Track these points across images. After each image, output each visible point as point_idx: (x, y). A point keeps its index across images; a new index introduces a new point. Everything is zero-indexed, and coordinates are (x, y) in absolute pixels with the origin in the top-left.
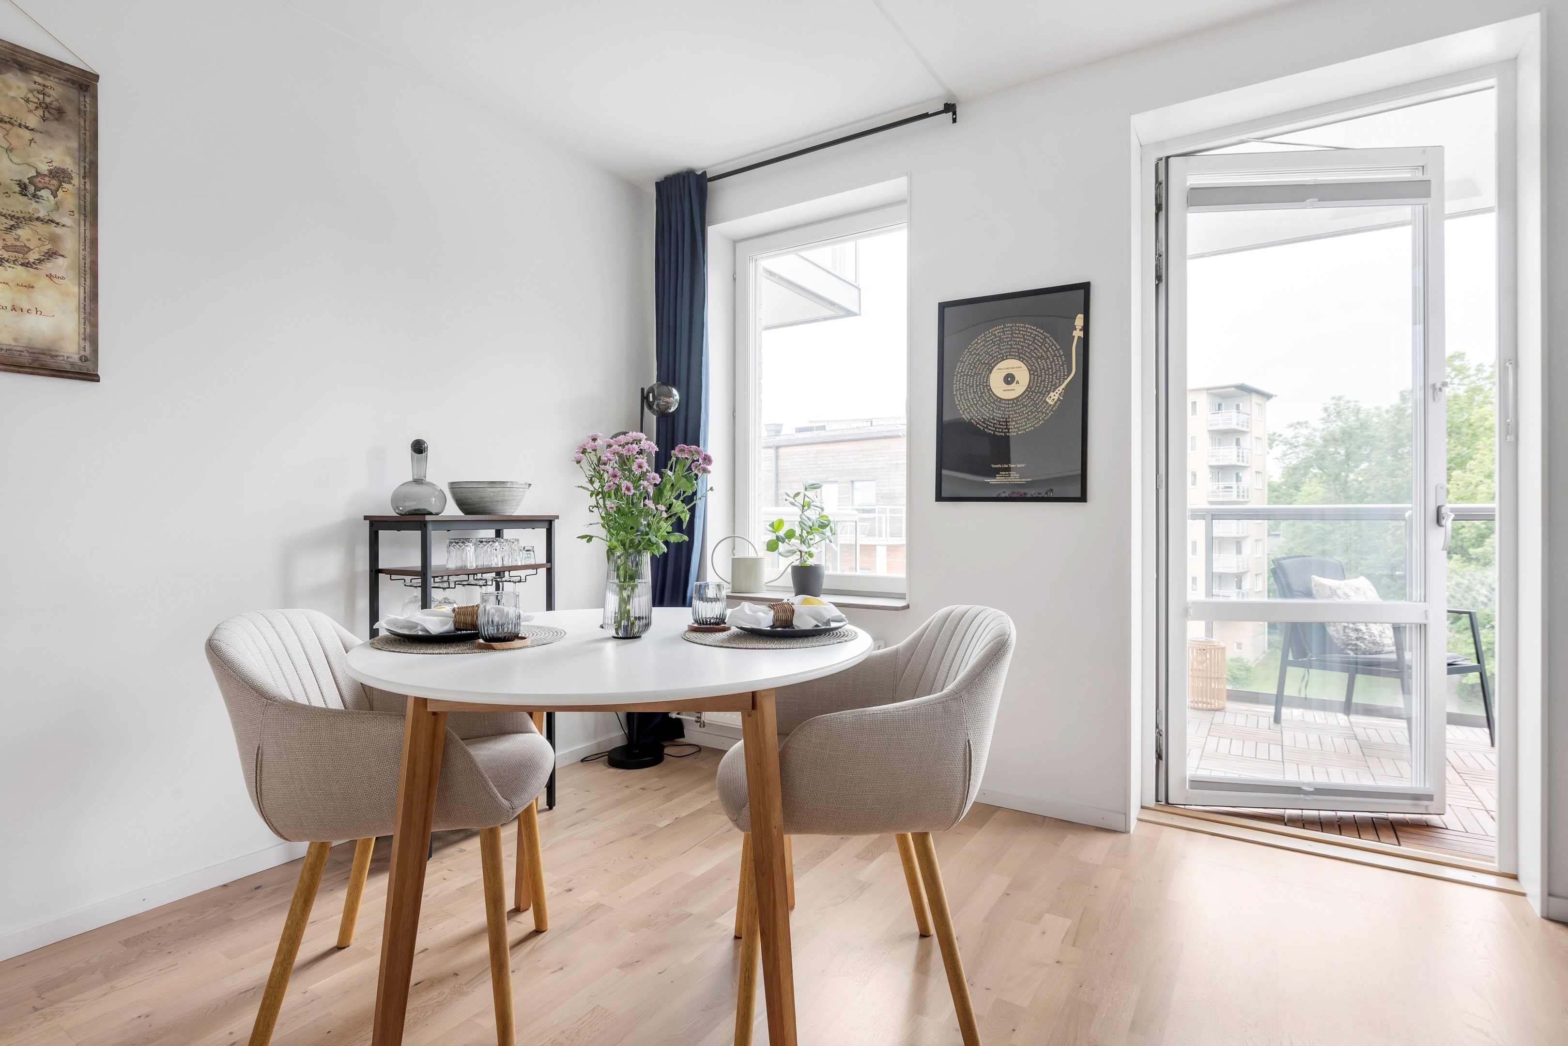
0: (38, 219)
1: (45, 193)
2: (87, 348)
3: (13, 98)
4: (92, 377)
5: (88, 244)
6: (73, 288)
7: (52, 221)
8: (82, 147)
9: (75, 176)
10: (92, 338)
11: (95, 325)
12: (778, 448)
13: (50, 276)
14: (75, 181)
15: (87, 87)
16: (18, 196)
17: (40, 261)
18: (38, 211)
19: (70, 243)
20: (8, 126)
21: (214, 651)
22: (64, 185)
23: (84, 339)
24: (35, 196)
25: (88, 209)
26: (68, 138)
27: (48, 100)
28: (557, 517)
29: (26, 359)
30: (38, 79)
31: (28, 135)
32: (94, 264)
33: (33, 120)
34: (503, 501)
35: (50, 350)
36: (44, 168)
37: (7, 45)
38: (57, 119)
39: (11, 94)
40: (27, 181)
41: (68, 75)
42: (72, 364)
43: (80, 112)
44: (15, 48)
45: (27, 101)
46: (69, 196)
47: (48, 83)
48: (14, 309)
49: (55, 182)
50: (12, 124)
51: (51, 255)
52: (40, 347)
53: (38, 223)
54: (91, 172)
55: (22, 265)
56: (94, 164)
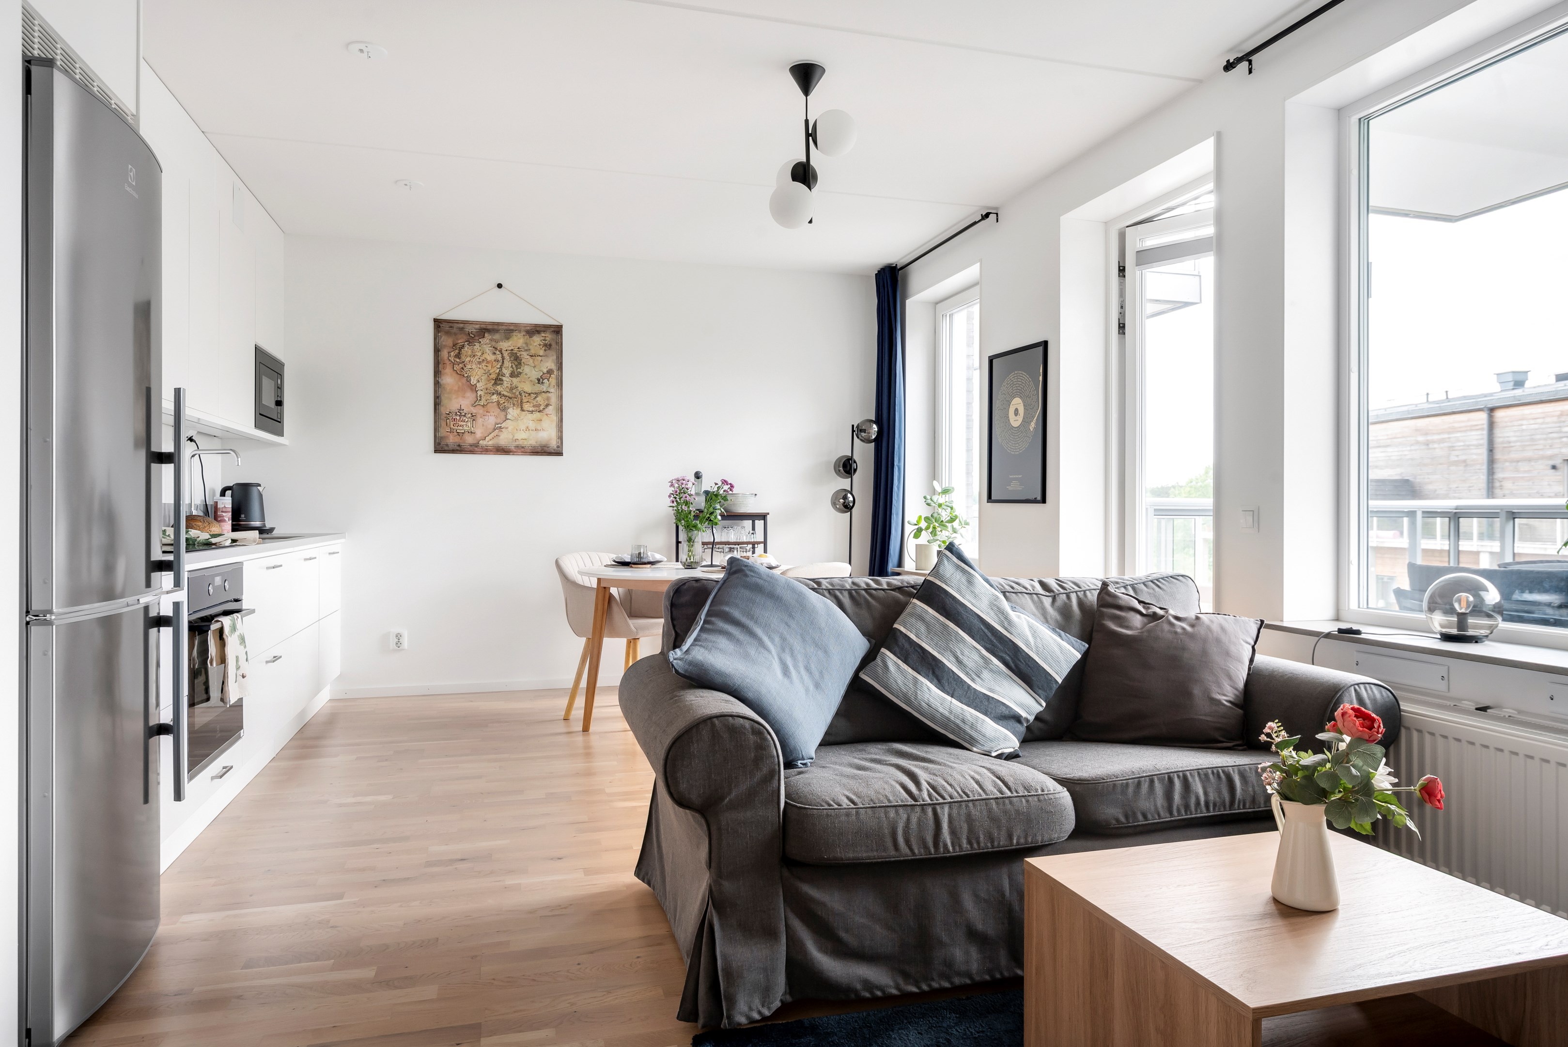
0: (543, 392)
1: (545, 381)
2: (559, 442)
3: (536, 346)
4: (559, 453)
5: (559, 398)
6: (554, 418)
7: (548, 392)
8: (558, 358)
9: (555, 371)
10: (561, 438)
11: (562, 432)
12: (1492, 410)
13: (547, 415)
14: (555, 373)
15: (559, 331)
16: (537, 384)
17: (544, 409)
18: (543, 389)
19: (554, 399)
20: (534, 357)
21: (557, 562)
22: (552, 375)
23: (558, 438)
24: (542, 383)
25: (559, 383)
26: (553, 355)
27: (546, 342)
28: (768, 514)
29: (539, 450)
30: (543, 335)
31: (540, 358)
32: (562, 406)
33: (541, 353)
34: (734, 504)
35: (547, 445)
36: (545, 371)
37: (533, 325)
38: (549, 349)
39: (535, 344)
40: (540, 378)
41: (553, 329)
42: (554, 450)
43: (557, 343)
44: (536, 326)
45: (540, 345)
46: (553, 381)
47: (546, 335)
48: (536, 430)
49: (549, 375)
50: (535, 356)
51: (547, 405)
52: (544, 444)
53: (543, 394)
54: (560, 367)
55: (538, 412)
56: (561, 363)
